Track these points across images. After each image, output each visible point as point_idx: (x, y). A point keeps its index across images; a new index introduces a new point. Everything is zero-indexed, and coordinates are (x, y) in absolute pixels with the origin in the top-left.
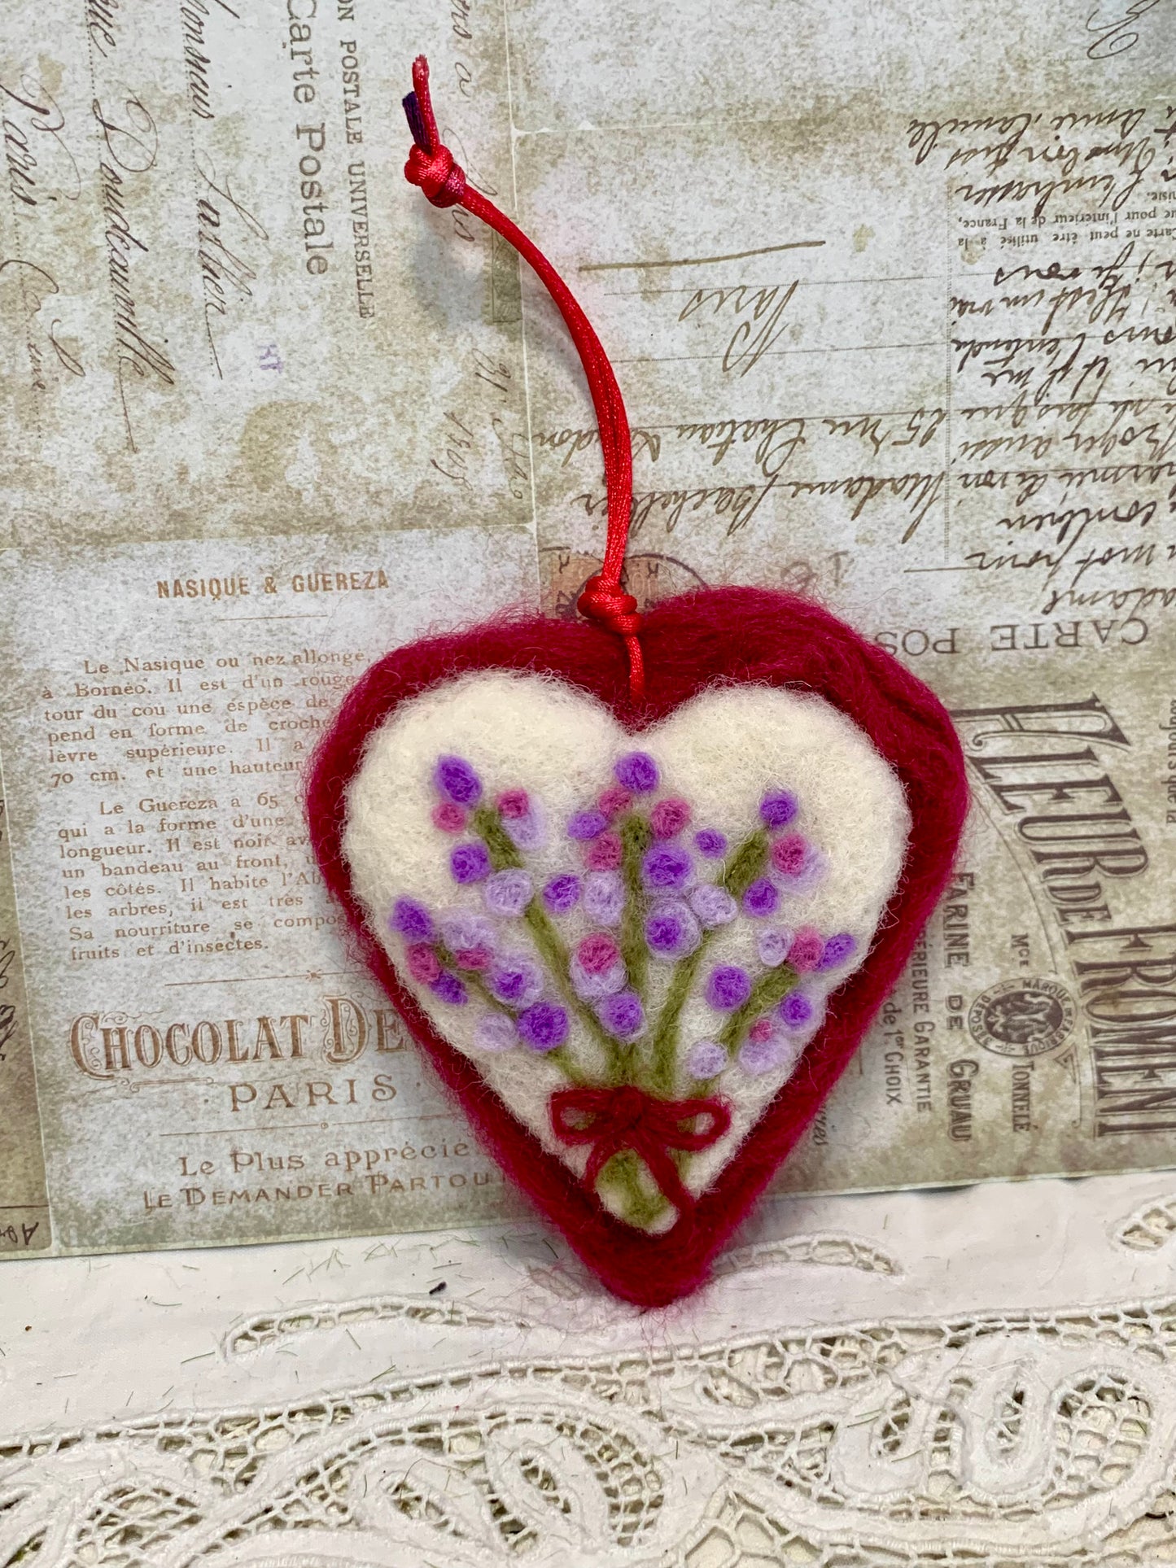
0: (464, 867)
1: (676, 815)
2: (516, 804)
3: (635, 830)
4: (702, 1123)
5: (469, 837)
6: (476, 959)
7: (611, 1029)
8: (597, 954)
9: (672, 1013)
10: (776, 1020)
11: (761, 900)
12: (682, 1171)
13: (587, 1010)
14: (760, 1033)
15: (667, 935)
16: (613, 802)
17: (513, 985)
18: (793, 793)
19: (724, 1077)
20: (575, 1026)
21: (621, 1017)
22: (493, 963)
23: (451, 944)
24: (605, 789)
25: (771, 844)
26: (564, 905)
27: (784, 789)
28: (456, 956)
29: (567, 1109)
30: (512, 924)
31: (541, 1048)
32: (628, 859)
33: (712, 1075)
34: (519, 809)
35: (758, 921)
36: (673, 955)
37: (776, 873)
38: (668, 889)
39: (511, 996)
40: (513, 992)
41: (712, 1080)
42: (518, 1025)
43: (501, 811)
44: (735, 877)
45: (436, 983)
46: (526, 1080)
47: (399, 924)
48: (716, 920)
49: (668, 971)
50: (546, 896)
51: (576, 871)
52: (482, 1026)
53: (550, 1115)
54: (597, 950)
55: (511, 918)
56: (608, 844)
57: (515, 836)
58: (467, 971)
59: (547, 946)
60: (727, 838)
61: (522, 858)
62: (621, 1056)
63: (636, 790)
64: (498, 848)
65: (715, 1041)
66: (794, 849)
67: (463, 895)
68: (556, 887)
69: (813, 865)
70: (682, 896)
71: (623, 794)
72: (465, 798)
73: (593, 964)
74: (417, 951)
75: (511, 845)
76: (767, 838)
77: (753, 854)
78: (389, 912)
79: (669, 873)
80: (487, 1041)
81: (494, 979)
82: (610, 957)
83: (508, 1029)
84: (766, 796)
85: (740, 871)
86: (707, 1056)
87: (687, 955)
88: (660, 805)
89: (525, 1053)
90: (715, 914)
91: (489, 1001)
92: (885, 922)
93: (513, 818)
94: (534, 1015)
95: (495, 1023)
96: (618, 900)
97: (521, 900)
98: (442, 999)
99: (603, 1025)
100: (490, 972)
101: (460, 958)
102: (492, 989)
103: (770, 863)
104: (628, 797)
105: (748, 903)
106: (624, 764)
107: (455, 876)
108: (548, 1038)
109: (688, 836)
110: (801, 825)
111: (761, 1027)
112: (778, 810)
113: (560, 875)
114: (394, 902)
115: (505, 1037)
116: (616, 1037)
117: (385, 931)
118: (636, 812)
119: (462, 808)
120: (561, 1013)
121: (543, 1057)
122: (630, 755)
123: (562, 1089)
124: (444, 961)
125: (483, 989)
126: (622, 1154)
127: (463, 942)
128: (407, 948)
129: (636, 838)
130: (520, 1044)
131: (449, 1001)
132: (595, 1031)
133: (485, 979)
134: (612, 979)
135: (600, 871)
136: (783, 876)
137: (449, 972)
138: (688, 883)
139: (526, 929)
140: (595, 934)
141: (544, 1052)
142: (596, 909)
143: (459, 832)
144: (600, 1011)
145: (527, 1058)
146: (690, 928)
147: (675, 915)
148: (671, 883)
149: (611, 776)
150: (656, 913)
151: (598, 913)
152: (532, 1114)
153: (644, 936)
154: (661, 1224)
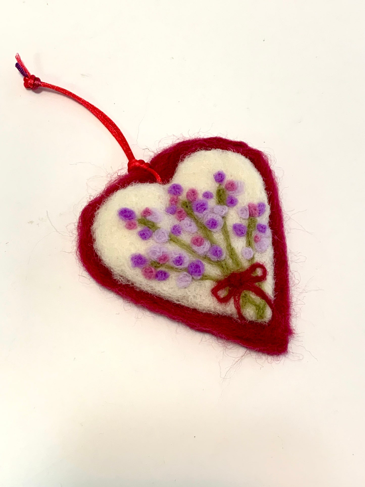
0: (144, 235)
1: (193, 193)
2: (147, 212)
3: (185, 204)
4: (259, 272)
5: (139, 228)
6: (164, 258)
7: (214, 258)
8: (197, 242)
9: (229, 245)
10: (259, 234)
11: (232, 202)
12: (263, 289)
13: (205, 257)
14: (257, 239)
15: (213, 224)
16: (174, 201)
17: (179, 261)
18: (221, 171)
19: (255, 256)
20: (205, 263)
21: (216, 252)
22: (170, 257)
23: (155, 258)
24: (169, 199)
25: (224, 187)
26: (179, 232)
27: (217, 171)
28: (158, 261)
29: (218, 292)
30: (168, 244)
31: (199, 275)
32: (189, 213)
33: (252, 257)
34: (149, 213)
35: (235, 208)
36: (219, 228)
37: (231, 192)
38: (205, 211)
39: (181, 264)
40: (180, 263)
41: (253, 258)
42: (189, 272)
43: (145, 216)
44: (221, 201)
45: (157, 276)
46: (201, 292)
47: (135, 265)
48: (223, 213)
49: (221, 234)
50: (173, 233)
51: (176, 222)
52: (180, 280)
53: (215, 298)
54: (197, 240)
55: (167, 242)
56: (180, 212)
57: (153, 220)
58: (164, 264)
59: (183, 245)
60: (212, 191)
61: (159, 225)
62: (224, 266)
63: (178, 194)
64: (150, 226)
65: (246, 246)
66: (231, 184)
67: (149, 243)
68: (174, 229)
69: (239, 185)
70: (210, 211)
71: (175, 197)
72: (132, 217)
73: (198, 244)
74: (146, 269)
75: (153, 223)
76: (222, 186)
77: (221, 192)
78: (130, 263)
79: (202, 207)
80: (184, 284)
81: (173, 261)
82: (202, 239)
83: (186, 275)
84: (214, 175)
85: (221, 199)
86: (247, 251)
87: (221, 227)
88: (188, 193)
89: (196, 281)
90: (222, 211)
91: (176, 271)
92: (268, 194)
93: (149, 215)
94: (191, 266)
95: (181, 276)
96: (193, 224)
97: (166, 235)
98: (161, 280)
99: (213, 260)
100: (171, 260)
101: (160, 260)
102: (175, 265)
103: (227, 191)
104: (177, 197)
105: (229, 205)
106: (170, 189)
107: (143, 239)
108: (200, 272)
109: (200, 197)
110: (228, 178)
111: (256, 237)
112: (220, 177)
113: (173, 225)
114: (130, 259)
115: (187, 279)
116: (218, 260)
117: (133, 271)
118: (182, 199)
119: (133, 221)
120: (198, 261)
121: (202, 279)
122: (170, 187)
123: (213, 287)
124: (155, 267)
125: (172, 268)
126: (243, 294)
127: (158, 254)
128: (142, 271)
129: (187, 207)
130: (193, 278)
131: (164, 279)
132: (212, 262)
133: (171, 263)
134: (207, 244)
135: (183, 219)
136: (233, 192)
137: (159, 269)
138: (209, 207)
139: (173, 244)
140: (194, 236)
141: (201, 276)
142: (189, 229)
143: (136, 228)
144: (209, 255)
145: (197, 283)
146: (218, 218)
147: (211, 217)
148: (205, 209)
149: (169, 195)
150: (206, 220)
151: (190, 230)
152: (209, 303)
153: (207, 229)
154: (268, 313)
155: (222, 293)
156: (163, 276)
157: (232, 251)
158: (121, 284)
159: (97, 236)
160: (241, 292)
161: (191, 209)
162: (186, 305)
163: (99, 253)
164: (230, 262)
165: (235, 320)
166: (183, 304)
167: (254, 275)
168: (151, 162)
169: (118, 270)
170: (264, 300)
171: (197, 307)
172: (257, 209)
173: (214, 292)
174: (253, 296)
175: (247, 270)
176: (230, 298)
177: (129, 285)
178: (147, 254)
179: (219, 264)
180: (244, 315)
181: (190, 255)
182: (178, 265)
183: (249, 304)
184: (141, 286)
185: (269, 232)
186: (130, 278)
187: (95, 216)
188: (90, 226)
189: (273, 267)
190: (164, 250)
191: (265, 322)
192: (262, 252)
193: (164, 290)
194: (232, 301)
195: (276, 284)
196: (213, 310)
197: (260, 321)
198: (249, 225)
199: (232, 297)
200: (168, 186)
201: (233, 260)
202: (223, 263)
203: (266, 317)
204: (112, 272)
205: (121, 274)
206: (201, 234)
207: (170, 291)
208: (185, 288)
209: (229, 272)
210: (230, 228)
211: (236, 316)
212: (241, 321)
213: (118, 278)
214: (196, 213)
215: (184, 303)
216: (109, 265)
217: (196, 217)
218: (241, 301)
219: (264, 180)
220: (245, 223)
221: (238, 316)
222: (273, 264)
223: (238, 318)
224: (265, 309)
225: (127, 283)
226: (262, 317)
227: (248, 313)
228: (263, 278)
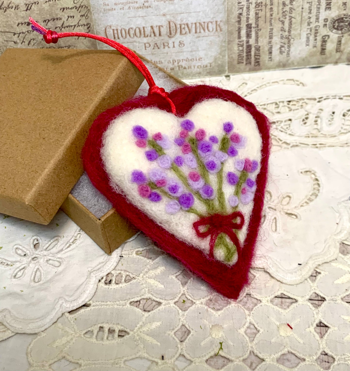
0: (150, 156)
1: (202, 133)
2: (158, 136)
3: (192, 141)
4: (238, 220)
5: (147, 149)
6: (161, 183)
8: (194, 177)
9: (220, 189)
10: (247, 188)
11: (233, 153)
12: (237, 236)
13: (197, 193)
14: (244, 191)
15: (212, 166)
16: (183, 135)
17: (174, 189)
18: (231, 122)
19: (239, 205)
20: (195, 198)
21: (208, 190)
22: (168, 183)
23: (154, 179)
24: (180, 131)
25: (229, 137)
26: (181, 163)
27: (228, 121)
28: (156, 183)
29: (199, 227)
30: (169, 171)
31: (188, 207)
32: (194, 149)
33: (236, 205)
34: (160, 138)
35: (234, 158)
36: (215, 171)
37: (234, 143)
38: (208, 153)
39: (175, 193)
40: (175, 191)
41: (237, 207)
42: (179, 201)
43: (155, 140)
44: (223, 148)
45: (150, 196)
46: (184, 222)
47: (135, 180)
48: (223, 160)
49: (216, 176)
50: (175, 162)
51: (180, 154)
52: (169, 205)
53: (194, 231)
54: (194, 175)
55: (168, 169)
56: (187, 146)
57: (162, 146)
58: (160, 187)
59: (181, 176)
60: (218, 137)
61: (165, 152)
62: (211, 205)
63: (189, 129)
64: (158, 150)
65: (234, 195)
66: (236, 136)
67: (152, 165)
68: (177, 159)
69: (243, 140)
70: (213, 154)
71: (186, 131)
72: (144, 137)
73: (195, 179)
74: (142, 187)
75: (161, 148)
76: (227, 136)
77: (226, 141)
78: (130, 177)
79: (207, 148)
80: (171, 210)
81: (169, 188)
82: (198, 176)
83: (177, 203)
84: (224, 124)
85: (224, 147)
86: (234, 198)
87: (218, 171)
88: (197, 131)
89: (182, 211)
90: (222, 158)
91: (168, 197)
92: (262, 155)
93: (160, 140)
94: (183, 197)
95: (172, 203)
96: (195, 160)
97: (170, 162)
98: (154, 201)
99: (203, 197)
100: (167, 186)
101: (158, 183)
102: (169, 192)
103: (231, 142)
104: (187, 132)
105: (230, 154)
106: (184, 123)
107: (148, 159)
108: (189, 204)
109: (207, 138)
110: (235, 130)
111: (244, 189)
112: (228, 127)
113: (177, 155)
114: (131, 173)
115: (176, 207)
116: (208, 198)
117: (130, 185)
118: (191, 135)
119: (144, 140)
120: (190, 194)
121: (188, 211)
122: (184, 121)
123: (196, 221)
124: (152, 188)
125: (166, 193)
126: (220, 235)
127: (158, 177)
128: (139, 187)
129: (193, 143)
130: (181, 208)
131: (156, 201)
132: (201, 199)
133: (166, 189)
134: (202, 182)
135: (187, 153)
136: (236, 144)
137: (154, 191)
138: (213, 150)
139: (173, 172)
140: (192, 171)
141: (189, 209)
142: (190, 163)
143: (146, 147)
144: (201, 192)
145: (183, 213)
146: (217, 162)
147: (212, 160)
148: (209, 151)
149: (180, 128)
150: (207, 161)
151: (191, 165)
152: (189, 234)
153: (205, 168)
154: (235, 259)
155: (202, 229)
156: (156, 198)
157: (221, 194)
158: (115, 192)
159: (107, 142)
160: (219, 233)
161: (197, 147)
162: (167, 230)
163: (103, 158)
164: (216, 204)
165: (204, 255)
166: (164, 227)
167: (234, 221)
168: (171, 93)
169: (117, 179)
170: (235, 246)
171: (176, 234)
172: (252, 165)
173: (196, 225)
174: (228, 240)
175: (229, 216)
176: (208, 235)
177: (122, 195)
178: (149, 173)
179: (207, 202)
180: (214, 254)
181: (185, 186)
182: (172, 193)
183: (223, 246)
184: (132, 200)
185: (254, 188)
186: (125, 190)
187: (109, 124)
188: (103, 132)
189: (249, 220)
190: (163, 175)
191: (229, 265)
192: (245, 204)
193: (152, 211)
194: (209, 238)
195: (248, 235)
196: (189, 241)
197: (226, 263)
198: (241, 177)
199: (210, 235)
200: (182, 120)
201: (220, 202)
202: (211, 202)
203: (232, 261)
204: (110, 179)
205: (118, 183)
206: (198, 171)
207: (158, 213)
208: (172, 214)
209: (214, 211)
210: (225, 175)
211: (207, 252)
212: (210, 257)
213: (114, 187)
214: (199, 152)
215: (166, 227)
216: (110, 172)
217: (198, 155)
218: (216, 241)
219: (263, 142)
220: (238, 174)
221: (208, 253)
222: (251, 217)
224: (234, 254)
225: (120, 193)
226: (229, 260)
227: (219, 253)
228: (240, 227)
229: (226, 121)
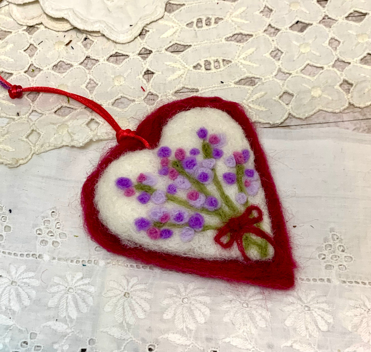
0: (143, 200)
1: (181, 152)
2: (142, 178)
3: (175, 164)
4: (255, 214)
5: (137, 194)
6: (165, 218)
7: (212, 209)
8: (193, 196)
9: (223, 194)
10: (249, 179)
11: (218, 154)
12: (261, 229)
13: (203, 209)
14: (247, 184)
15: (204, 177)
16: (164, 163)
17: (179, 217)
18: (202, 127)
19: (249, 199)
20: (204, 215)
21: (212, 202)
22: (171, 215)
23: (157, 218)
24: (160, 161)
25: (208, 142)
26: (175, 191)
27: (199, 128)
28: (160, 221)
29: (221, 239)
30: (167, 203)
31: (200, 227)
32: (180, 171)
33: (245, 201)
34: (144, 178)
35: (222, 159)
36: (210, 180)
37: (215, 145)
38: (195, 167)
39: (182, 220)
40: (181, 219)
41: (247, 202)
42: (190, 226)
43: (141, 182)
44: (207, 155)
45: (161, 235)
46: (205, 242)
47: (140, 228)
48: (212, 166)
49: (213, 185)
50: (169, 192)
51: (170, 182)
52: (183, 235)
53: (219, 245)
54: (192, 195)
55: (165, 202)
56: (172, 171)
57: (149, 184)
58: (166, 223)
59: (180, 202)
60: (197, 148)
61: (155, 188)
62: (221, 213)
63: (167, 155)
64: (148, 191)
65: (239, 192)
66: (214, 137)
67: (149, 206)
68: (169, 188)
69: (222, 137)
70: (200, 166)
71: (165, 159)
72: (129, 185)
73: (194, 198)
74: (150, 231)
75: (150, 187)
76: (206, 141)
77: (206, 147)
78: (135, 227)
79: (192, 164)
80: (187, 238)
81: (174, 219)
82: (197, 193)
83: (189, 229)
84: (197, 133)
85: (207, 153)
86: (240, 196)
87: (213, 179)
88: (176, 153)
89: (198, 233)
90: (211, 164)
91: (178, 227)
92: (249, 141)
93: (144, 180)
94: (191, 220)
95: (184, 231)
96: (186, 180)
97: (163, 195)
98: (166, 238)
99: (210, 210)
100: (172, 218)
101: (162, 220)
102: (176, 222)
103: (212, 145)
104: (167, 158)
105: (216, 157)
106: (160, 152)
107: (143, 203)
108: (200, 224)
109: (188, 154)
110: (210, 132)
111: (246, 182)
112: (202, 133)
113: (167, 185)
114: (134, 224)
115: (190, 232)
116: (216, 209)
117: (139, 235)
118: (172, 160)
119: (130, 188)
120: (197, 214)
121: (204, 230)
122: (159, 150)
123: (215, 235)
124: (159, 227)
125: (174, 225)
126: (244, 237)
127: (159, 215)
128: (147, 233)
129: (178, 166)
130: (195, 231)
131: (169, 237)
132: (209, 213)
133: (172, 221)
134: (202, 197)
135: (176, 178)
136: (218, 144)
137: (162, 229)
138: (198, 163)
139: (172, 202)
140: (188, 192)
141: (202, 228)
142: (183, 186)
143: (135, 194)
144: (206, 206)
145: (199, 234)
146: (208, 171)
147: (201, 171)
148: (194, 165)
149: (159, 158)
150: (198, 174)
151: (184, 187)
152: (214, 251)
153: (200, 183)
154: (271, 251)
155: (225, 240)
156: (167, 234)
157: (226, 199)
158: (130, 248)
159: (100, 208)
160: (243, 235)
161: (182, 167)
162: (193, 257)
163: (104, 223)
164: (226, 209)
165: (241, 262)
166: (190, 256)
167: (251, 217)
168: (138, 129)
169: (125, 236)
170: (264, 239)
171: (204, 257)
172: (242, 156)
173: (217, 240)
174: (254, 237)
175: (244, 214)
176: (233, 242)
177: (138, 247)
178: (149, 216)
179: (217, 212)
180: (249, 257)
181: (188, 209)
182: (179, 222)
183: (252, 245)
184: (148, 247)
185: (256, 175)
186: (137, 241)
187: (95, 190)
188: (92, 200)
189: (266, 207)
190: (163, 210)
191: (269, 259)
192: (255, 195)
193: (170, 247)
194: (235, 245)
195: (272, 222)
196: (219, 256)
197: (264, 259)
198: (237, 172)
199: (235, 242)
200: (156, 150)
201: (229, 207)
202: (220, 211)
203: (269, 255)
204: (119, 238)
205: (128, 238)
206: (194, 188)
207: (177, 246)
208: (190, 241)
209: (228, 218)
210: (220, 178)
211: (241, 259)
212: (247, 262)
213: (127, 243)
214: (187, 170)
215: (191, 255)
216: (116, 233)
217: (188, 174)
218: (244, 244)
219: (243, 129)
220: (233, 171)
221: (243, 258)
222: (266, 204)
223: (243, 260)
224: (267, 247)
225: (136, 246)
226: (266, 255)
227: (252, 254)
228: (260, 219)
229: (197, 128)
